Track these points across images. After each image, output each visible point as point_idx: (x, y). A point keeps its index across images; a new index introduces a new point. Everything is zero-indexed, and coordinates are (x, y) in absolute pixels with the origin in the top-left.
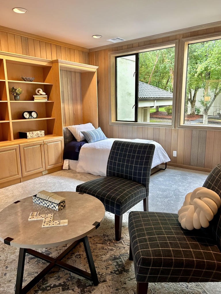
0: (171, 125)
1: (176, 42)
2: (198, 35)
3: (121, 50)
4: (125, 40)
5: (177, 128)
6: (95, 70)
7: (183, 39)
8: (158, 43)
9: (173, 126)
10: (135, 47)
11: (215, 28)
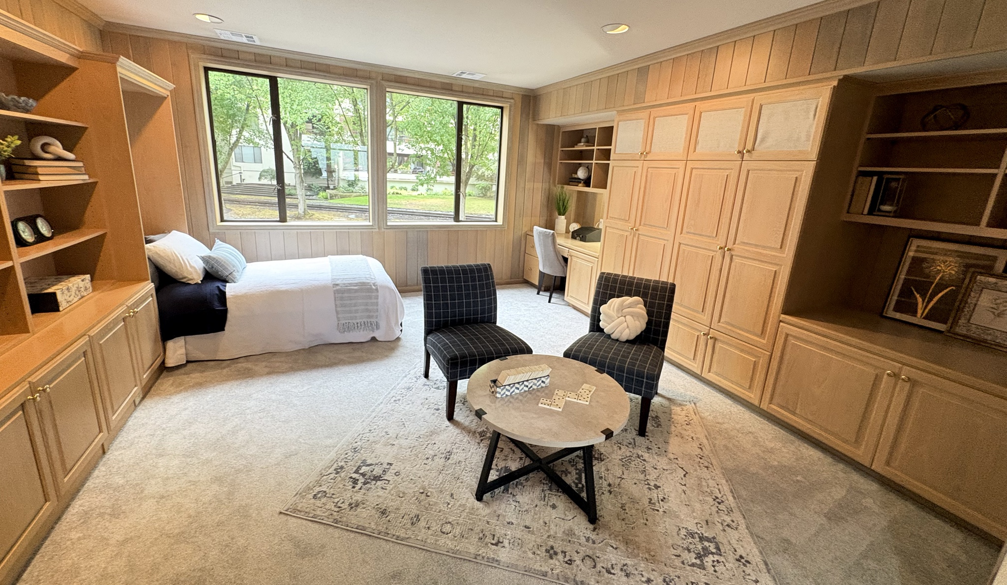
0: (372, 226)
1: (372, 84)
2: (406, 83)
3: (235, 58)
4: (258, 43)
5: (383, 230)
6: (164, 92)
7: (383, 82)
8: (335, 74)
9: (376, 227)
10: (276, 64)
11: (431, 81)
